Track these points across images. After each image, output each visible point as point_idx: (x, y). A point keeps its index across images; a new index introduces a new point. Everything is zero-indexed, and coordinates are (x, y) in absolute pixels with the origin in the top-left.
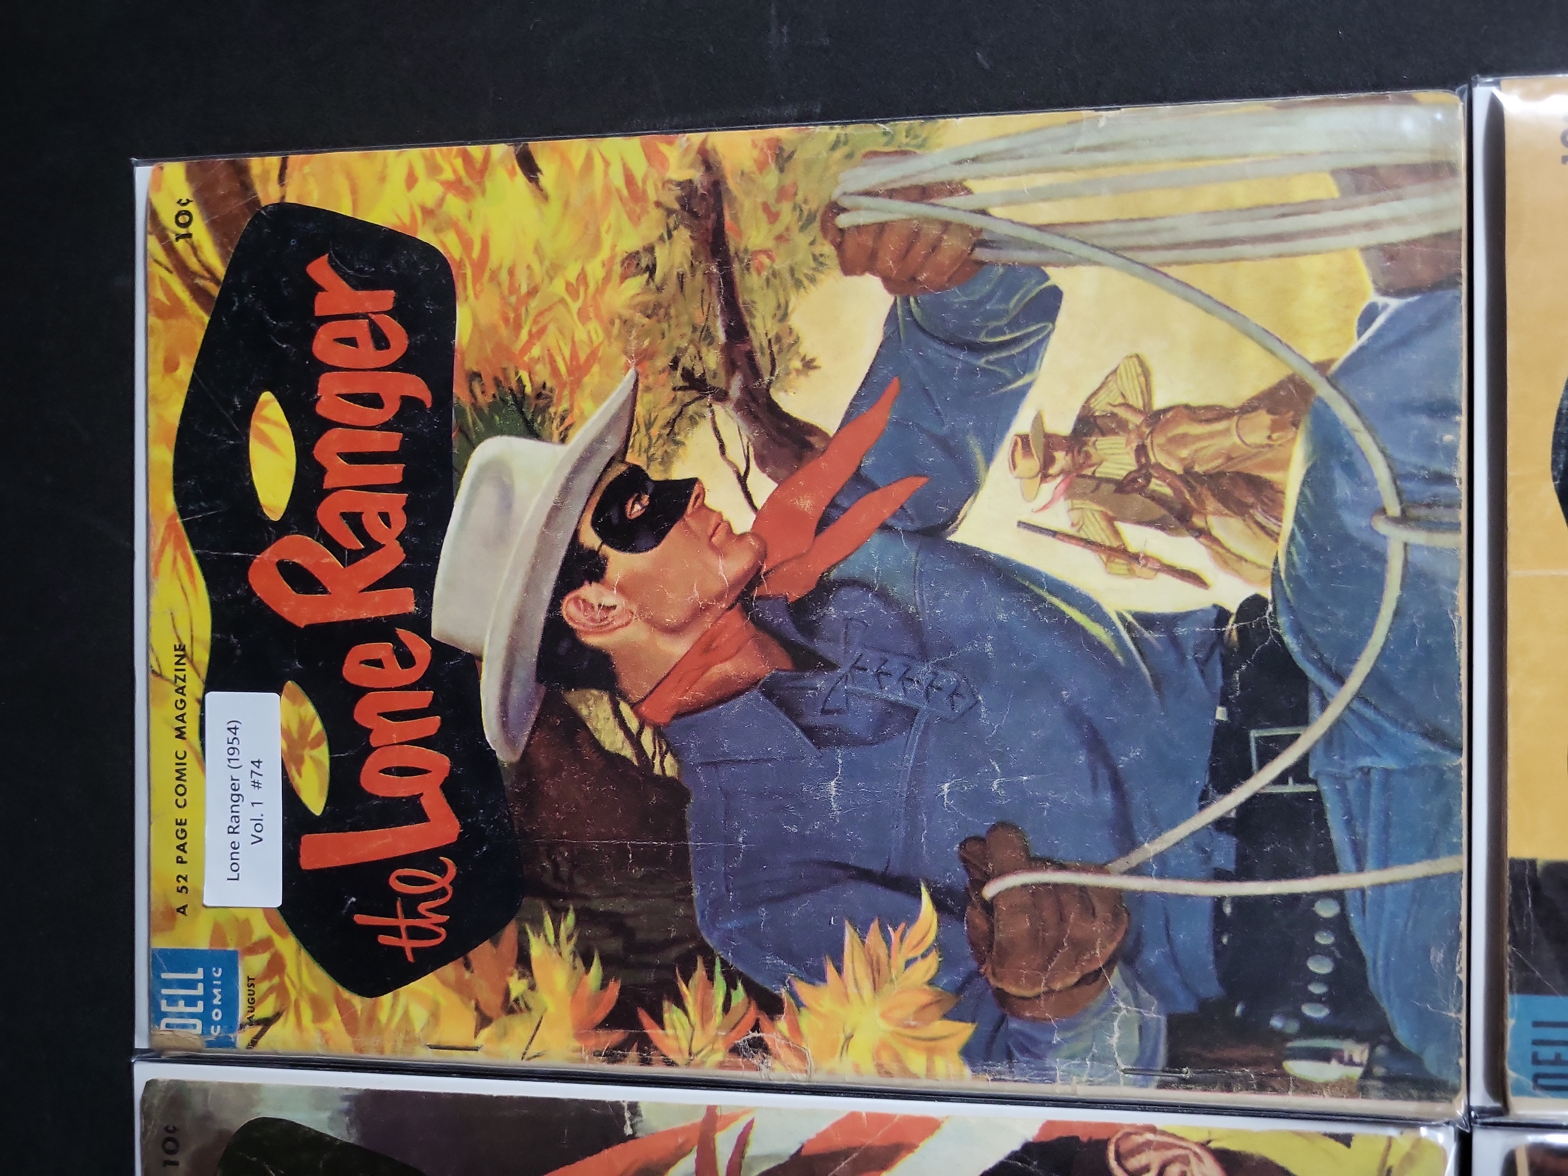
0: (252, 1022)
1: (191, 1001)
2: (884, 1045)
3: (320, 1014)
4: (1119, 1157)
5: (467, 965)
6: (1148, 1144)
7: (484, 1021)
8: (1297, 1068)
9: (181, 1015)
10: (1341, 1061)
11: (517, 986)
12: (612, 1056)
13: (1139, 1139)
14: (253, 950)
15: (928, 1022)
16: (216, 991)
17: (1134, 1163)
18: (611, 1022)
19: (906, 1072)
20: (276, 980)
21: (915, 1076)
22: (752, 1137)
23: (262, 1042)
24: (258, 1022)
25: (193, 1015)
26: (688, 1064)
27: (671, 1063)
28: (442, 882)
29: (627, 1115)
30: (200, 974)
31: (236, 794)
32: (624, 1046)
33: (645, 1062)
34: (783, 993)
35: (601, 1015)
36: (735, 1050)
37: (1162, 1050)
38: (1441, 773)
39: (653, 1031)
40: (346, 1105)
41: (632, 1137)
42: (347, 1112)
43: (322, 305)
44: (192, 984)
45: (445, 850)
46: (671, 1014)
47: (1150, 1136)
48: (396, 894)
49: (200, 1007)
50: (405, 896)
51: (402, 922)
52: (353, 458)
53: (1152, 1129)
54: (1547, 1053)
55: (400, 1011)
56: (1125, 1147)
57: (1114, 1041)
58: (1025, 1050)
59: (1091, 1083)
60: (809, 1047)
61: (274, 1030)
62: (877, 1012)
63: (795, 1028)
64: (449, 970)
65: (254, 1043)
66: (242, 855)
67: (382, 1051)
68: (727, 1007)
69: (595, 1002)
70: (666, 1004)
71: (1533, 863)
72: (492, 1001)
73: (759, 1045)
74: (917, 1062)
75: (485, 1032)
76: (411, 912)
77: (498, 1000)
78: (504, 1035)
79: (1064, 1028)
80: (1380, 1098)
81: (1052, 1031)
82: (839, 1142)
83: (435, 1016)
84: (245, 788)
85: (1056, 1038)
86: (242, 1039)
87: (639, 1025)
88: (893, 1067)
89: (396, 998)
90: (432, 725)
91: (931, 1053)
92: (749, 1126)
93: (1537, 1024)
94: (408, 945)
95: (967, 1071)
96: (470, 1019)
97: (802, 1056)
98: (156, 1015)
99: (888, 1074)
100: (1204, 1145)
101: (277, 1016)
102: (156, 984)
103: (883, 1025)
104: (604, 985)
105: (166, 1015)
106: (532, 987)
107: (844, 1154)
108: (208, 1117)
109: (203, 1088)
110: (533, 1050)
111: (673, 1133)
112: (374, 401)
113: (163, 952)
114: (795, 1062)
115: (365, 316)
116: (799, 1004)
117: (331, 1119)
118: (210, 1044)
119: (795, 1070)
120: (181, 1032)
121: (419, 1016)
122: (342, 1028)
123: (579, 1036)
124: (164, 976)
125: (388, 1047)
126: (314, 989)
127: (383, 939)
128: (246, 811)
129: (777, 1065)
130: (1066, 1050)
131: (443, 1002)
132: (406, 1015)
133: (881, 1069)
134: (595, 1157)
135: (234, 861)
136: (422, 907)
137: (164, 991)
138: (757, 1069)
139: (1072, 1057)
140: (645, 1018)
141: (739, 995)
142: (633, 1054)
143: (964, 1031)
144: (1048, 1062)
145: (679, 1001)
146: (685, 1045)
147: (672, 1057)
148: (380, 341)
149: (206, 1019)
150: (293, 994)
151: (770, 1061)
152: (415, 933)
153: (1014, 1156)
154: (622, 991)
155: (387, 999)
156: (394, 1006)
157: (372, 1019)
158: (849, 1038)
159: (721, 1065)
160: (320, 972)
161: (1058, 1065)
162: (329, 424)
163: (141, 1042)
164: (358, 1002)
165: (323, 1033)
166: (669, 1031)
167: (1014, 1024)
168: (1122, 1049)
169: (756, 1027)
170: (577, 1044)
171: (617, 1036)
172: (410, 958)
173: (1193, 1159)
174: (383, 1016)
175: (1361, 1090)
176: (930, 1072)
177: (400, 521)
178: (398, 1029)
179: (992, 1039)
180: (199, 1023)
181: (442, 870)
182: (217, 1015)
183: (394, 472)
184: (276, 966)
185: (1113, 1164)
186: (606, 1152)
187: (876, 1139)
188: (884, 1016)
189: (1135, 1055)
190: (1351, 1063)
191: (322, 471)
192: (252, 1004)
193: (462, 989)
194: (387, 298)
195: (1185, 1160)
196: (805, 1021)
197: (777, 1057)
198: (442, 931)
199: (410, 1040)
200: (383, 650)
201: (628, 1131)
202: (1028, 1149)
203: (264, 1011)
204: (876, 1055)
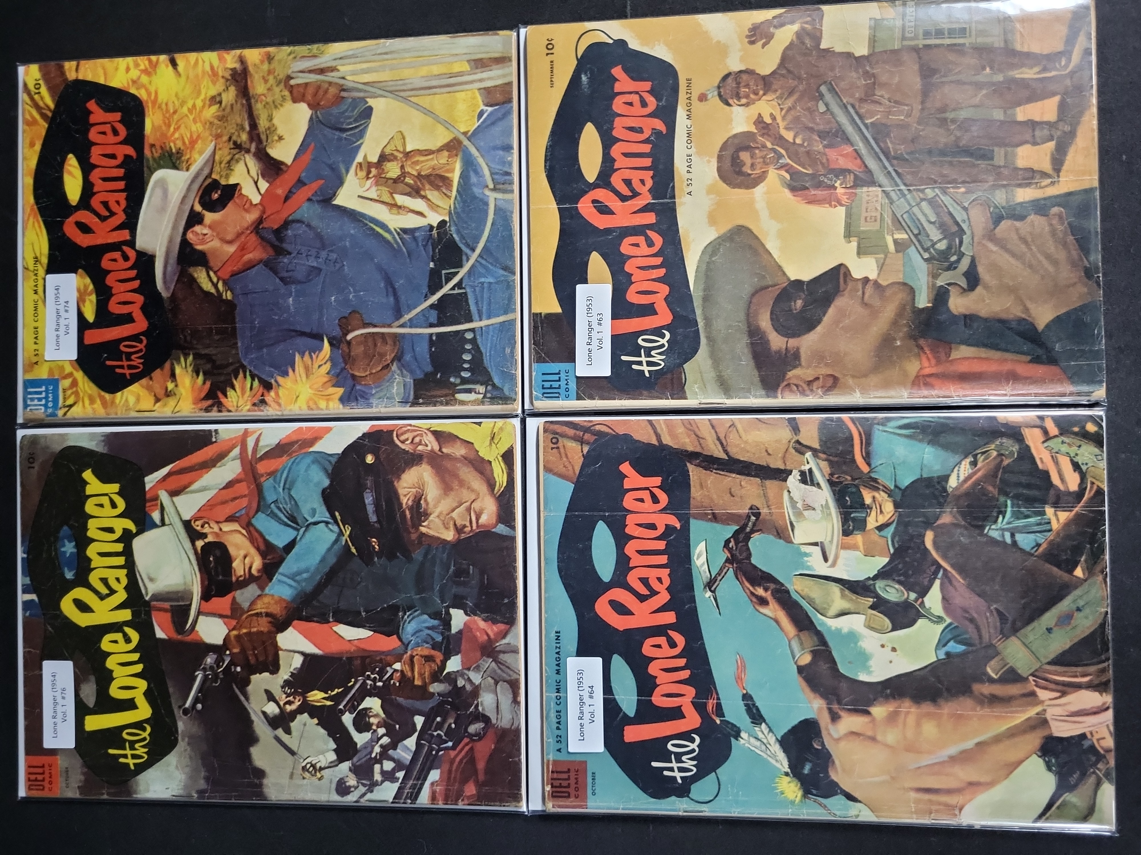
0: (64, 407)
1: (40, 400)
2: (311, 399)
3: (92, 401)
4: (397, 436)
5: (151, 379)
6: (408, 430)
7: (157, 400)
8: (460, 396)
9: (36, 405)
10: (475, 393)
11: (170, 386)
12: (207, 410)
13: (405, 429)
14: (65, 377)
15: (327, 389)
16: (50, 395)
17: (402, 438)
18: (207, 397)
19: (318, 408)
20: (74, 389)
21: (322, 409)
22: (261, 438)
23: (69, 414)
24: (67, 406)
25: (41, 405)
26: (236, 411)
27: (230, 411)
28: (141, 346)
29: (214, 434)
30: (43, 389)
31: (59, 316)
32: (212, 406)
33: (220, 411)
34: (273, 381)
35: (203, 395)
36: (254, 405)
37: (412, 393)
38: (509, 282)
39: (223, 400)
40: (103, 438)
41: (215, 442)
42: (103, 441)
43: (92, 119)
44: (40, 393)
45: (142, 334)
46: (230, 393)
47: (409, 428)
48: (123, 352)
49: (43, 402)
50: (126, 353)
51: (125, 363)
52: (105, 179)
53: (410, 425)
54: (547, 385)
55: (124, 398)
56: (400, 432)
57: (394, 391)
58: (362, 397)
59: (386, 407)
60: (282, 401)
61: (74, 409)
62: (308, 386)
63: (277, 394)
64: (144, 381)
65: (65, 414)
66: (61, 340)
67: (116, 414)
68: (251, 389)
69: (201, 390)
70: (228, 389)
71: (541, 314)
72: (161, 392)
73: (263, 402)
74: (323, 404)
75: (158, 404)
76: (129, 359)
77: (163, 392)
78: (165, 405)
79: (376, 387)
80: (489, 404)
81: (372, 388)
82: (294, 438)
83: (138, 400)
84: (62, 313)
85: (374, 392)
86: (60, 413)
87: (217, 397)
88: (314, 407)
89: (122, 394)
90: (136, 284)
91: (328, 400)
92: (260, 434)
93: (543, 374)
94: (127, 372)
95: (341, 406)
96: (152, 400)
97: (279, 405)
98: (26, 406)
99: (312, 409)
100: (428, 429)
101: (75, 404)
102: (26, 393)
103: (310, 391)
104: (204, 383)
105: (29, 405)
106: (176, 386)
107: (297, 442)
108: (47, 447)
109: (45, 436)
110: (176, 410)
111: (231, 439)
112: (113, 156)
113: (28, 380)
114: (277, 407)
115: (109, 123)
116: (279, 385)
117: (97, 444)
118: (47, 416)
119: (276, 410)
120: (36, 412)
121: (132, 400)
122: (101, 406)
123: (194, 404)
124: (29, 390)
125: (119, 412)
126: (90, 392)
127: (118, 370)
128: (62, 322)
129: (270, 409)
130: (377, 396)
131: (141, 394)
132: (127, 400)
133: (310, 408)
134: (202, 451)
135: (58, 342)
136: (133, 357)
137: (30, 396)
138: (263, 411)
139: (380, 398)
140: (220, 395)
141: (256, 383)
142: (215, 408)
143: (340, 391)
144: (371, 401)
145: (233, 387)
146: (235, 404)
147: (230, 409)
148: (115, 132)
149: (46, 406)
150: (81, 394)
151: (267, 408)
152: (130, 367)
153: (359, 438)
154: (211, 385)
155: (119, 394)
156: (122, 398)
157: (113, 402)
158: (297, 397)
159: (249, 410)
160: (92, 385)
161: (374, 401)
162: (95, 166)
163: (20, 420)
164: (107, 396)
165: (93, 409)
166: (230, 399)
167: (358, 387)
168: (397, 394)
169: (262, 395)
170: (193, 406)
171: (209, 402)
172: (128, 377)
173: (424, 435)
174: (117, 401)
175: (482, 403)
176: (327, 408)
177: (124, 204)
178: (123, 405)
179: (351, 393)
180: (43, 408)
181: (141, 342)
182: (50, 404)
183: (121, 185)
184: (75, 383)
185: (395, 438)
186: (205, 449)
187: (308, 436)
188: (310, 388)
189: (402, 395)
190: (479, 393)
191: (92, 185)
192: (65, 399)
193: (149, 388)
194: (118, 116)
195: (421, 435)
196: (281, 392)
197: (270, 406)
198: (141, 366)
199: (128, 409)
200: (117, 255)
201: (214, 440)
202: (364, 435)
203: (70, 402)
204: (308, 402)
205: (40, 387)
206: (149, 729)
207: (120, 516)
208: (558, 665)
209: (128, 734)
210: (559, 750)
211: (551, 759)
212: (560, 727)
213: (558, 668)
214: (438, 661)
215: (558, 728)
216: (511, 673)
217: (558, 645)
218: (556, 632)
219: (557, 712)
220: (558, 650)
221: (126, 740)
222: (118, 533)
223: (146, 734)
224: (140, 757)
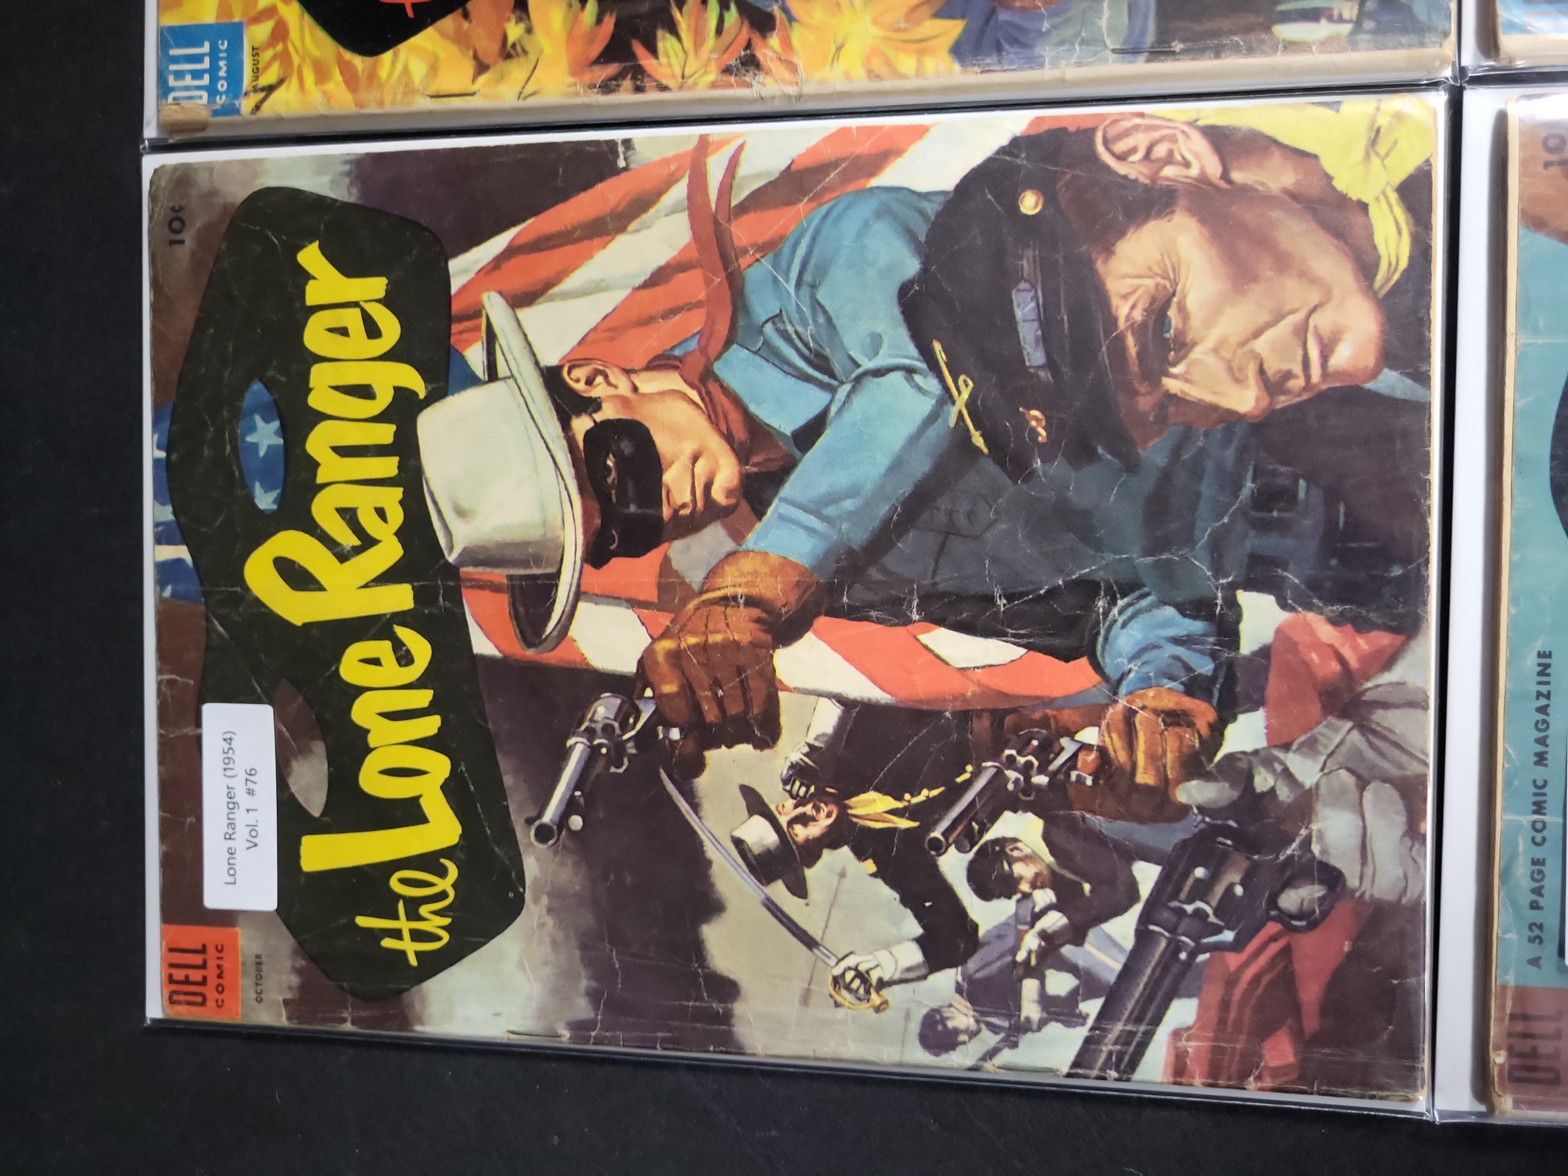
0: (255, 90)
1: (197, 74)
2: (875, 51)
3: (322, 75)
4: (1106, 143)
5: (466, 15)
6: (1136, 128)
7: (482, 67)
8: (1285, 31)
9: (187, 88)
10: (1330, 19)
11: (514, 31)
12: (606, 87)
13: (1127, 124)
14: (257, 19)
15: (918, 23)
16: (222, 63)
17: (1120, 147)
18: (606, 56)
19: (896, 74)
20: (280, 47)
21: (904, 77)
22: (743, 157)
23: (266, 106)
24: (262, 89)
25: (199, 88)
26: (681, 87)
27: (663, 88)
29: (621, 149)
30: (206, 48)
32: (619, 77)
33: (639, 89)
34: (776, 10)
35: (596, 50)
36: (727, 70)
37: (1151, 26)
39: (646, 61)
40: (347, 168)
41: (626, 169)
42: (348, 174)
44: (198, 59)
46: (665, 42)
47: (1138, 121)
49: (206, 80)
53: (1141, 115)
55: (399, 67)
56: (1112, 133)
57: (1103, 23)
58: (1014, 41)
59: (1079, 64)
60: (799, 61)
61: (277, 96)
62: (868, 19)
63: (787, 44)
64: (448, 23)
65: (257, 107)
67: (381, 104)
68: (719, 30)
69: (590, 38)
70: (660, 33)
72: (489, 48)
73: (751, 63)
74: (907, 63)
75: (483, 78)
77: (496, 47)
78: (501, 79)
79: (1053, 14)
80: (1369, 49)
81: (1041, 18)
82: (829, 154)
83: (434, 68)
85: (1046, 26)
86: (246, 105)
87: (632, 56)
88: (883, 70)
89: (396, 55)
91: (921, 54)
92: (741, 148)
94: (408, 2)
95: (957, 67)
96: (469, 67)
97: (793, 68)
98: (164, 89)
99: (878, 77)
100: (1192, 124)
101: (281, 82)
102: (164, 59)
103: (875, 31)
104: (599, 21)
105: (173, 89)
106: (529, 31)
107: (835, 164)
108: (213, 193)
109: (209, 167)
110: (530, 88)
111: (666, 162)
113: (172, 30)
114: (787, 75)
116: (791, 19)
117: (332, 182)
118: (216, 113)
119: (786, 83)
120: (188, 105)
121: (418, 70)
122: (343, 86)
123: (573, 73)
124: (174, 52)
125: (388, 100)
126: (316, 53)
129: (769, 80)
130: (1055, 37)
131: (441, 54)
132: (406, 70)
133: (872, 75)
134: (590, 192)
137: (173, 67)
138: (749, 86)
139: (1062, 43)
140: (639, 49)
141: (732, 15)
142: (627, 83)
143: (954, 28)
144: (1038, 50)
145: (673, 29)
146: (678, 71)
147: (665, 82)
149: (212, 90)
150: (296, 60)
151: (761, 77)
153: (1002, 151)
154: (617, 25)
155: (387, 57)
156: (394, 63)
157: (372, 76)
158: (839, 49)
159: (714, 85)
160: (322, 36)
161: (1046, 51)
163: (150, 132)
164: (359, 62)
165: (325, 94)
166: (663, 59)
167: (1003, 16)
168: (1112, 29)
169: (749, 46)
170: (571, 80)
171: (613, 69)
172: (410, 13)
173: (1180, 137)
174: (383, 73)
175: (1350, 46)
176: (920, 72)
178: (399, 81)
179: (982, 32)
180: (205, 95)
182: (222, 85)
184: (280, 33)
185: (1100, 148)
186: (600, 186)
187: (865, 148)
188: (875, 22)
189: (1124, 34)
190: (1341, 20)
192: (257, 72)
193: (461, 40)
195: (1173, 139)
196: (797, 35)
197: (768, 72)
199: (409, 91)
201: (621, 163)
202: (1016, 143)
203: (269, 78)
204: (867, 60)
205: (201, 45)
206: (453, 872)
207: (390, 356)
208: (1542, 741)
209: (404, 881)
210: (1535, 962)
211: (1512, 984)
212: (1542, 902)
213: (1540, 748)
214: (1202, 725)
215: (1535, 906)
216: (1404, 759)
217: (1544, 689)
218: (1540, 655)
219: (1535, 862)
220: (1543, 702)
221: (398, 897)
222: (384, 399)
223: (446, 884)
224: (431, 937)
